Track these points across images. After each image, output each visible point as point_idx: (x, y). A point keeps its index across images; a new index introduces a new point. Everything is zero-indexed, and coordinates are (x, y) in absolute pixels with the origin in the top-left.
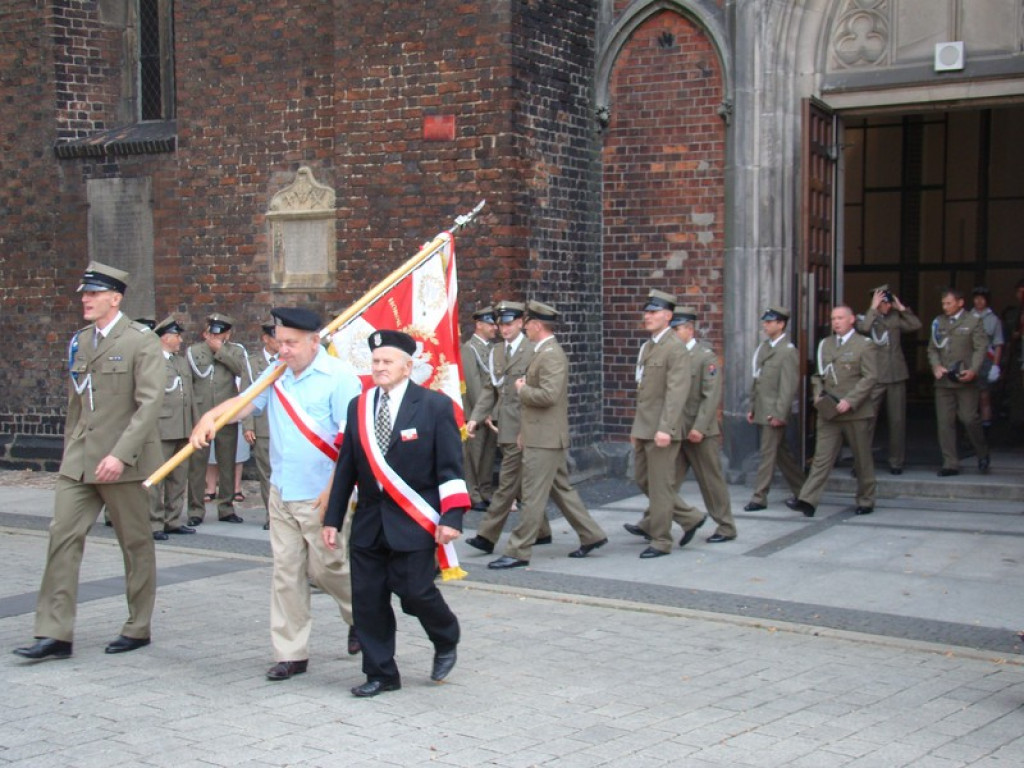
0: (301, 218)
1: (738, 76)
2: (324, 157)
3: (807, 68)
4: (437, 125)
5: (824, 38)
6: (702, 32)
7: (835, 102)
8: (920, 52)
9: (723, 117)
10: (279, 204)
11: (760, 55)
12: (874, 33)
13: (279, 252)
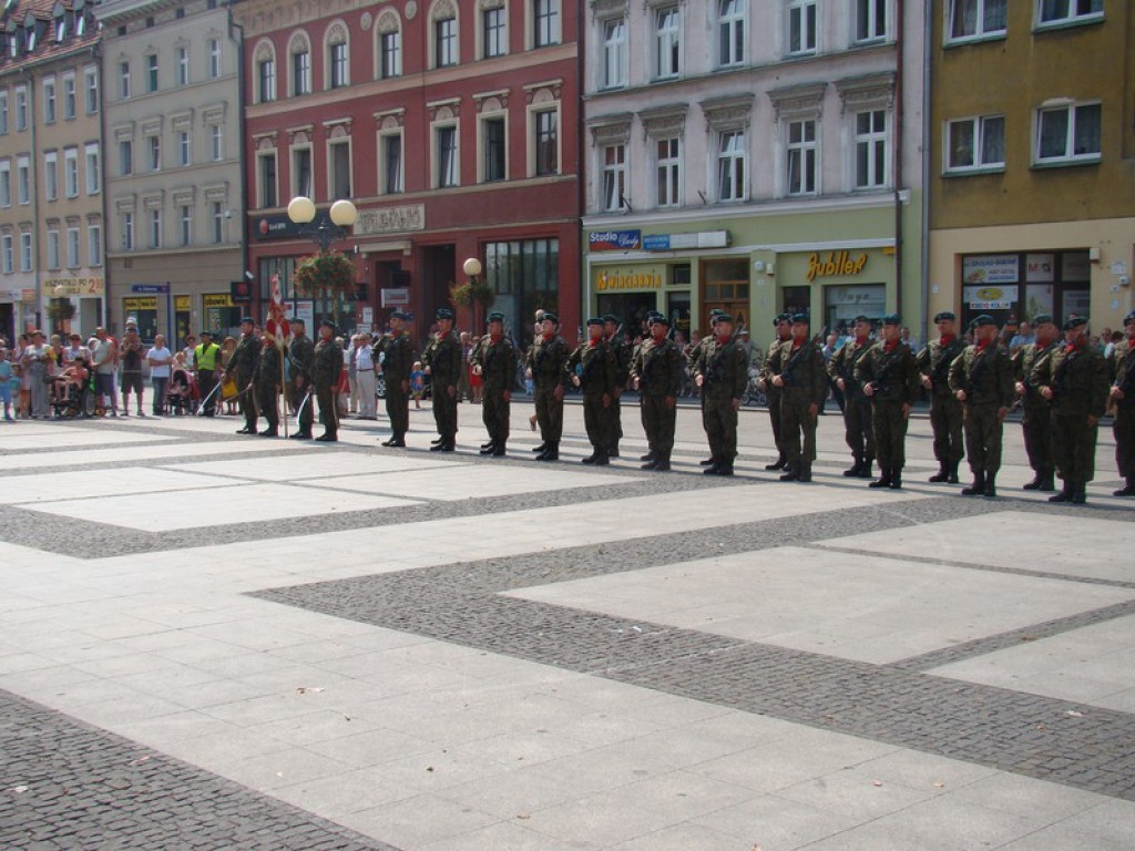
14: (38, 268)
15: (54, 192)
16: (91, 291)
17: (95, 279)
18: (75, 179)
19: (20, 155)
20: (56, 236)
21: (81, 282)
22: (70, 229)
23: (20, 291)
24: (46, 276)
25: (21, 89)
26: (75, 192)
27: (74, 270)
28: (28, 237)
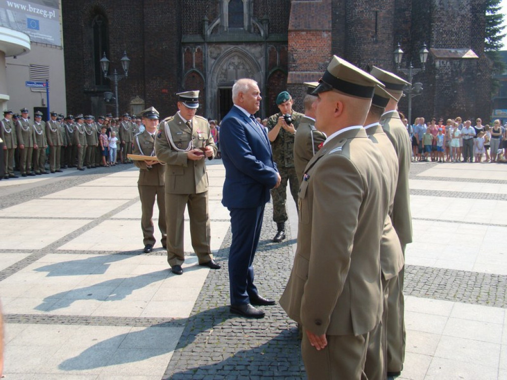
0: (137, 104)
1: (206, 83)
2: (143, 96)
3: (215, 82)
4: (164, 91)
5: (217, 78)
6: (200, 76)
7: (221, 87)
8: (231, 81)
9: (204, 90)
10: (133, 102)
11: (209, 80)
12: (225, 77)
13: (133, 110)
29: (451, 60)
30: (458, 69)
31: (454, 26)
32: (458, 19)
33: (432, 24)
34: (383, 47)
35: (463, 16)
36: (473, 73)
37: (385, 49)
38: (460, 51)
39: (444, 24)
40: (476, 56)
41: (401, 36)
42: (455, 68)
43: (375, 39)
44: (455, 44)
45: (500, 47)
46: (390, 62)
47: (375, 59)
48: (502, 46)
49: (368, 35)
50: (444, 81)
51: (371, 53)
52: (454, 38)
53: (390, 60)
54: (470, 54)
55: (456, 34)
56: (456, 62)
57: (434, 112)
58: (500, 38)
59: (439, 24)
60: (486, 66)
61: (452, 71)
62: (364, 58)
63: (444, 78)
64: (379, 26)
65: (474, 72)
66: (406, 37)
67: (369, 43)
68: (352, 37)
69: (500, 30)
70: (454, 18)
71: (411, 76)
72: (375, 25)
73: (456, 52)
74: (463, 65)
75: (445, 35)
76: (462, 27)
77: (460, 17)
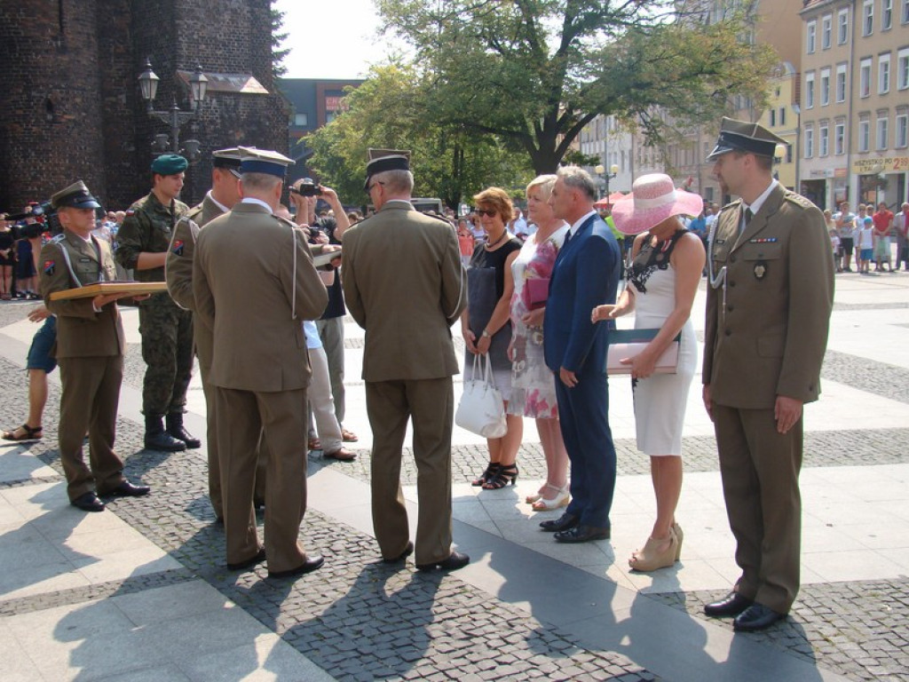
14: (850, 152)
15: (867, 90)
16: (896, 168)
17: (900, 158)
18: (886, 79)
19: (839, 64)
20: (866, 126)
21: (887, 161)
22: (879, 120)
23: (832, 170)
24: (855, 157)
25: (844, 11)
26: (885, 89)
27: (880, 152)
28: (842, 128)
29: (218, 95)
30: (234, 114)
31: (220, 29)
32: (227, 17)
33: (177, 22)
34: (79, 61)
35: (234, 11)
36: (260, 123)
37: (84, 65)
38: (233, 79)
39: (200, 24)
40: (265, 91)
41: (111, 40)
42: (227, 112)
43: (59, 43)
44: (222, 65)
45: (281, 74)
46: (95, 93)
47: (63, 86)
48: (283, 71)
49: (43, 35)
50: (208, 137)
51: (52, 72)
52: (220, 52)
53: (94, 91)
54: (253, 86)
55: (224, 45)
56: (229, 101)
57: (194, 197)
58: (279, 56)
59: (190, 22)
60: (278, 109)
61: (222, 117)
62: (39, 82)
63: (208, 131)
64: (68, 17)
65: (262, 120)
66: (122, 43)
67: (47, 51)
68: (7, 35)
69: (279, 41)
70: (219, 13)
71: (176, 125)
72: (57, 13)
73: (227, 81)
74: (241, 107)
75: (204, 46)
76: (234, 32)
77: (230, 12)
